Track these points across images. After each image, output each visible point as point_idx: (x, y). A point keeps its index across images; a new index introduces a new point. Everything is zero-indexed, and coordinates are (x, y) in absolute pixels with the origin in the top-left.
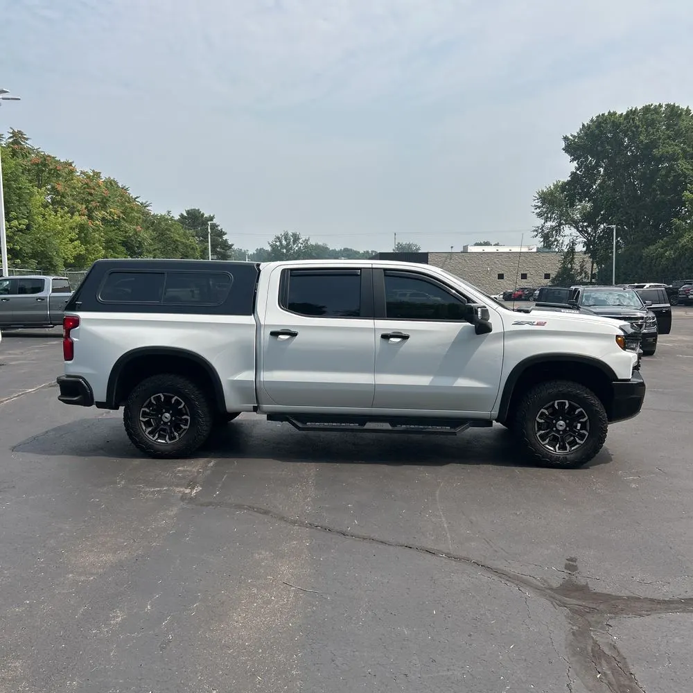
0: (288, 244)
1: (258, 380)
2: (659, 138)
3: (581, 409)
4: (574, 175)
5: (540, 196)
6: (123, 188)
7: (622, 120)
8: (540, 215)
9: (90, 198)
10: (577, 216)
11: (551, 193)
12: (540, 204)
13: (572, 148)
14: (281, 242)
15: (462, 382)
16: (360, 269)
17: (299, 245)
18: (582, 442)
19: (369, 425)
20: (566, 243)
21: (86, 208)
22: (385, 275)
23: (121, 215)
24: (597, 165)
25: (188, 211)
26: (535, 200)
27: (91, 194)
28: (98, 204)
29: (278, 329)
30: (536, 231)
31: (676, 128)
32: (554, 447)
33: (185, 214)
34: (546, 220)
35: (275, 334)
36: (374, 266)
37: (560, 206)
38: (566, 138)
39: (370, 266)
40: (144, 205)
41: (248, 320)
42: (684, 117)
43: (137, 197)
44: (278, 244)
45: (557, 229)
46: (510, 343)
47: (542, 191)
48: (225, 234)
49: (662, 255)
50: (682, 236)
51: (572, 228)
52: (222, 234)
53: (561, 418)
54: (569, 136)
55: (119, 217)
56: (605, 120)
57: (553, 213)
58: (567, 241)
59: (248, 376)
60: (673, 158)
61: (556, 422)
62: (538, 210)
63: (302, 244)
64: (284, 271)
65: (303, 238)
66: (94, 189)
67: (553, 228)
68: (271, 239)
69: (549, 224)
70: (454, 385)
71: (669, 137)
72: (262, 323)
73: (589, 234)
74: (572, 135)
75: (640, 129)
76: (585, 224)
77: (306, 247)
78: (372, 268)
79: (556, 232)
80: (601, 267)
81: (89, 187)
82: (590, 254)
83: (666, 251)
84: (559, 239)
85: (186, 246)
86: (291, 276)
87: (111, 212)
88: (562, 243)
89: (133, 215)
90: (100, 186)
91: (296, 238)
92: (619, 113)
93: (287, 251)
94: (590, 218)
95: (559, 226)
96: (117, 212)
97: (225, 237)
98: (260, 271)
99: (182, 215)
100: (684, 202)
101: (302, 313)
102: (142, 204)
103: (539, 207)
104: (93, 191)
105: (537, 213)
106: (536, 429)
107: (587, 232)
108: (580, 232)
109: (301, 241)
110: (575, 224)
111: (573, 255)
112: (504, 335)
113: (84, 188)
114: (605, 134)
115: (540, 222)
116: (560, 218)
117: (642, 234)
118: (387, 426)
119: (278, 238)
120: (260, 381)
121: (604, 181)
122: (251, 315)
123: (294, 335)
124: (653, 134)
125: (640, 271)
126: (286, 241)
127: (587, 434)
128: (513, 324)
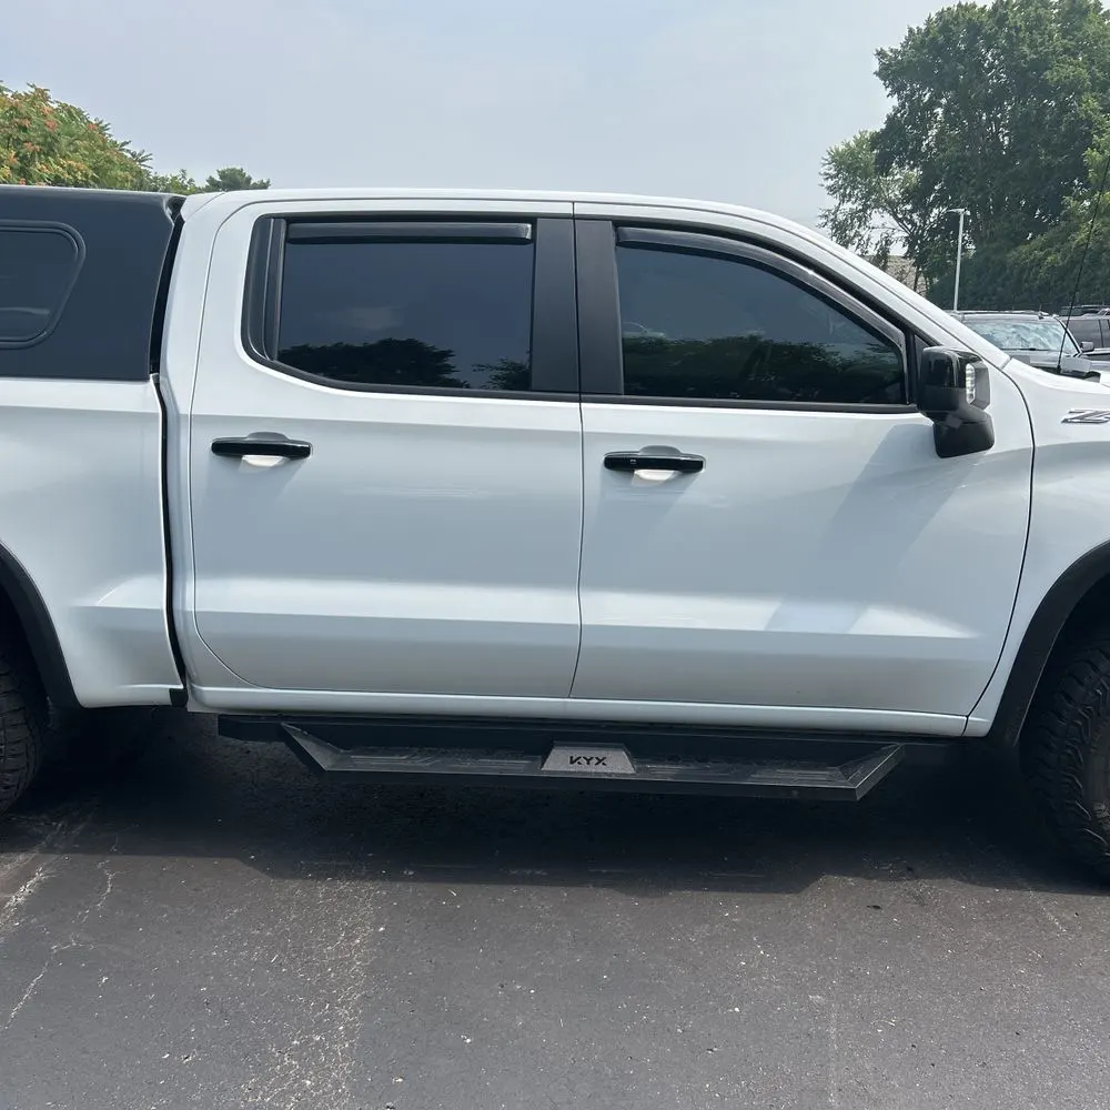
1: (177, 605)
2: (1054, 53)
4: (891, 120)
5: (833, 157)
6: (97, 125)
7: (984, 18)
8: (833, 190)
9: (22, 136)
10: (895, 193)
11: (851, 152)
12: (833, 172)
13: (893, 71)
15: (886, 623)
16: (531, 219)
19: (559, 762)
20: (874, 240)
21: (16, 156)
22: (619, 244)
23: (91, 173)
24: (933, 104)
25: (223, 172)
26: (824, 165)
27: (24, 129)
28: (38, 147)
29: (242, 434)
30: (826, 216)
31: (1079, 35)
33: (217, 178)
34: (844, 197)
35: (228, 450)
36: (581, 210)
37: (866, 175)
38: (881, 54)
39: (566, 209)
40: (138, 158)
41: (134, 397)
42: (1091, 15)
43: (126, 143)
45: (861, 217)
46: (1055, 488)
47: (837, 150)
49: (1039, 263)
50: (1077, 229)
51: (887, 215)
54: (886, 49)
55: (86, 175)
56: (956, 18)
57: (854, 188)
58: (876, 237)
59: (143, 594)
60: (1075, 88)
62: (830, 182)
64: (262, 223)
66: (29, 119)
67: (853, 214)
69: (848, 206)
70: (854, 631)
71: (1066, 50)
72: (184, 409)
73: (914, 224)
74: (891, 50)
75: (1021, 35)
76: (909, 207)
78: (574, 217)
79: (860, 221)
80: (931, 282)
81: (19, 115)
82: (913, 260)
83: (1049, 254)
84: (862, 233)
86: (288, 240)
87: (70, 165)
88: (869, 239)
89: (113, 173)
90: (45, 116)
92: (980, 5)
94: (917, 197)
95: (864, 210)
96: (83, 167)
98: (180, 223)
100: (1086, 168)
101: (332, 376)
102: (134, 155)
103: (832, 177)
104: (27, 123)
105: (829, 188)
107: (911, 222)
108: (899, 220)
110: (891, 207)
111: (886, 262)
112: (1034, 461)
113: (11, 116)
114: (955, 43)
115: (832, 202)
116: (866, 197)
117: (1006, 225)
118: (617, 764)
120: (185, 613)
121: (942, 132)
122: (146, 379)
123: (297, 453)
124: (1042, 44)
125: (999, 289)
128: (1065, 421)
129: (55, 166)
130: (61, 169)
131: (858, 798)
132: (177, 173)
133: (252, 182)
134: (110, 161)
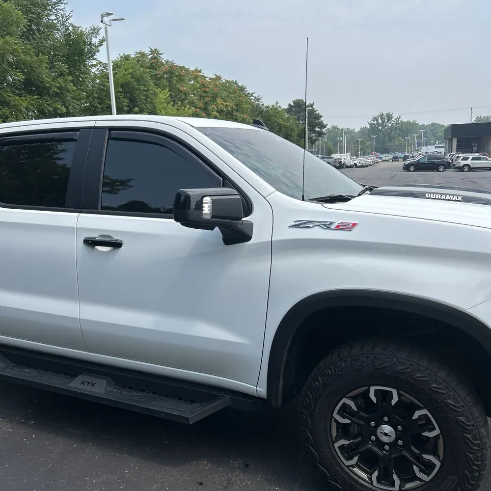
0: (383, 122)
3: (425, 412)
9: (204, 94)
14: (377, 121)
17: (392, 122)
18: (426, 478)
23: (234, 107)
25: (295, 101)
27: (206, 92)
28: (210, 99)
32: (370, 474)
33: (292, 104)
40: (257, 99)
43: (253, 93)
44: (375, 122)
48: (321, 117)
52: (319, 117)
53: (386, 419)
61: (377, 426)
63: (394, 121)
65: (395, 116)
68: (370, 120)
77: (397, 123)
78: (94, 128)
85: (287, 128)
87: (226, 105)
89: (243, 106)
91: (389, 117)
93: (383, 127)
96: (231, 105)
97: (321, 119)
99: (290, 105)
104: (207, 90)
106: (334, 434)
109: (393, 119)
112: (273, 248)
113: (201, 87)
119: (376, 118)
126: (381, 120)
127: (438, 464)
128: (290, 227)
129: (221, 106)
130: (223, 107)
131: (191, 423)
132: (274, 104)
133: (307, 105)
134: (242, 102)
